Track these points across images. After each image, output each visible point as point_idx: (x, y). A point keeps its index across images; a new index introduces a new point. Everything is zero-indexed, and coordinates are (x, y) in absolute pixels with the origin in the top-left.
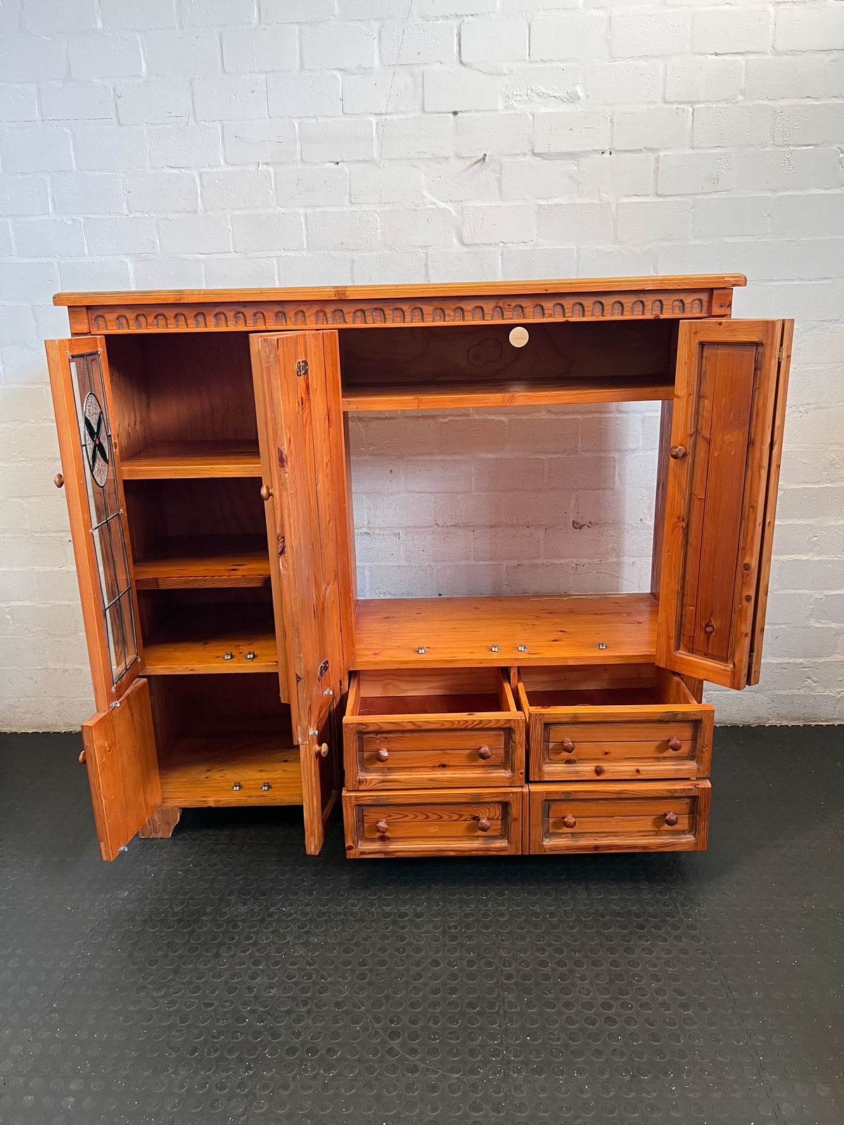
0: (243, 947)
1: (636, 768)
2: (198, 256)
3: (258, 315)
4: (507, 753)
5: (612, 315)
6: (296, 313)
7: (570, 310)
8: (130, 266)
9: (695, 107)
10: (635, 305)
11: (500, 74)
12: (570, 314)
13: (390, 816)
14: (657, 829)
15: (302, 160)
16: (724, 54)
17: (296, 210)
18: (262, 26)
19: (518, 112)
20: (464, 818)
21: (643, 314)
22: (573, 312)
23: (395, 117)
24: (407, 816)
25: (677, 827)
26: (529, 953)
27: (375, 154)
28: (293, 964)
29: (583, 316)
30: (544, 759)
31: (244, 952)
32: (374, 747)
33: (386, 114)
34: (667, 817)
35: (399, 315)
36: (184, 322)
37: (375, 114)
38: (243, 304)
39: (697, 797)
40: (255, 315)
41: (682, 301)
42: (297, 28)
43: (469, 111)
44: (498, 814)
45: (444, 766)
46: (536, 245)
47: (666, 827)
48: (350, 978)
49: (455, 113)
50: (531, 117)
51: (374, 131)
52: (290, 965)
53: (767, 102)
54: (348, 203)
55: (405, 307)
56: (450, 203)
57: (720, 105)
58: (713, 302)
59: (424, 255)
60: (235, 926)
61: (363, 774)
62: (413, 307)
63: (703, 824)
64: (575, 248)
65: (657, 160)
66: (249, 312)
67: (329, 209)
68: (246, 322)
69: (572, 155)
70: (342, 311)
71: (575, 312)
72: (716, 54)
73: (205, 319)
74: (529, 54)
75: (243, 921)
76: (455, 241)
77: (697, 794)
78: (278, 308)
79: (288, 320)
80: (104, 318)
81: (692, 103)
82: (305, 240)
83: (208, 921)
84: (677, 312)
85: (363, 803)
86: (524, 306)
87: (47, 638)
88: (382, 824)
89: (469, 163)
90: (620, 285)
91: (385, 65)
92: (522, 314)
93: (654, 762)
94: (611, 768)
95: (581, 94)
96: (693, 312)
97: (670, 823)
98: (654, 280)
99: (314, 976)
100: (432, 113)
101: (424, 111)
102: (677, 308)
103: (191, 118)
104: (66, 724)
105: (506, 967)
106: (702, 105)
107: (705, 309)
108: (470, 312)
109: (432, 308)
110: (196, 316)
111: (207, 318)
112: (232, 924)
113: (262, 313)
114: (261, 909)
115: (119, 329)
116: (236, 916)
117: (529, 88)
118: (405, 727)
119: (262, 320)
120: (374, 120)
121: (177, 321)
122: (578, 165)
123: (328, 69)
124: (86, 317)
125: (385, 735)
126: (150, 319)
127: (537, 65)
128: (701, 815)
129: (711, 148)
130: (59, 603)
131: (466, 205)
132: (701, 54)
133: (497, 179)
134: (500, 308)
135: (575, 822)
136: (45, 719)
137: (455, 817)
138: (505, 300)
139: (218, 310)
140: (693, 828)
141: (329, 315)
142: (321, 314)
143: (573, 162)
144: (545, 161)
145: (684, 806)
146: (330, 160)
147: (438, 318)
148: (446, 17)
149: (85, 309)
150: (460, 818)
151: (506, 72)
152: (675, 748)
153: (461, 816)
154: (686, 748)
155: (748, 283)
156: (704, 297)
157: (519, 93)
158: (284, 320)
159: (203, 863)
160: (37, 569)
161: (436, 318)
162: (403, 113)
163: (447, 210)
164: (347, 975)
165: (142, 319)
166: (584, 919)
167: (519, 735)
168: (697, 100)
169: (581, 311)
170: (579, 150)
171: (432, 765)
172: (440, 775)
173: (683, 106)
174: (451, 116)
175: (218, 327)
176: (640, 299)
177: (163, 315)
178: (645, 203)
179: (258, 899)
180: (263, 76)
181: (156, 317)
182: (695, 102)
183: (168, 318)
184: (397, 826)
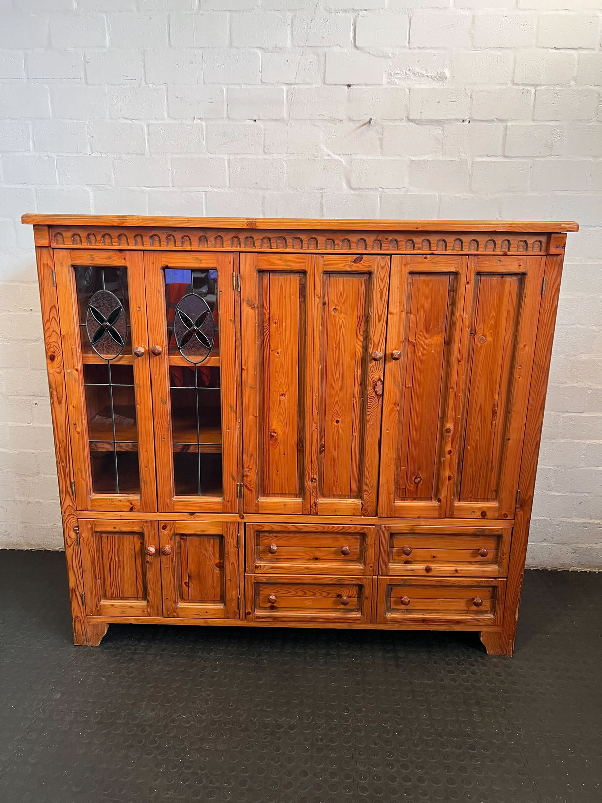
0: (148, 750)
1: (455, 568)
2: (144, 188)
3: (185, 238)
4: (361, 551)
5: (469, 251)
6: (216, 238)
7: (436, 245)
8: (91, 194)
9: (538, 88)
10: (488, 244)
11: (385, 56)
12: (435, 249)
13: (279, 592)
14: (467, 609)
15: (228, 117)
16: (561, 48)
17: (222, 156)
18: (201, 12)
19: (398, 87)
20: (330, 595)
21: (494, 251)
22: (437, 246)
23: (301, 87)
24: (290, 592)
25: (481, 608)
26: (381, 767)
27: (285, 115)
28: (188, 768)
29: (446, 250)
30: (390, 559)
31: (149, 755)
32: (268, 542)
33: (295, 84)
34: (475, 600)
35: (298, 243)
36: (126, 241)
37: (287, 84)
38: (173, 229)
39: (496, 586)
40: (182, 238)
41: (525, 242)
42: (228, 14)
43: (360, 85)
44: (355, 592)
45: (316, 559)
46: (407, 191)
47: (474, 608)
48: (233, 784)
49: (349, 86)
50: (408, 91)
51: (285, 97)
52: (185, 769)
53: (593, 88)
54: (262, 152)
55: (303, 237)
56: (342, 156)
57: (557, 88)
58: (551, 244)
59: (319, 195)
60: (143, 731)
61: (259, 562)
62: (309, 237)
63: (500, 607)
64: (437, 195)
65: (506, 129)
66: (178, 235)
67: (247, 156)
68: (175, 243)
69: (439, 122)
70: (252, 238)
71: (439, 247)
72: (556, 48)
73: (143, 240)
74: (409, 42)
75: (151, 726)
76: (344, 185)
77: (496, 585)
78: (201, 234)
79: (209, 243)
80: (62, 236)
81: (535, 86)
82: (227, 179)
83: (122, 724)
84: (521, 250)
85: (260, 581)
86: (398, 240)
87: (15, 477)
88: (272, 597)
89: (358, 126)
90: (477, 227)
91: (296, 46)
92: (396, 246)
93: (468, 564)
94: (436, 567)
95: (448, 74)
96: (534, 251)
97: (476, 604)
98: (504, 224)
99: (204, 781)
100: (331, 85)
101: (324, 83)
102: (521, 247)
103: (143, 81)
104: (28, 544)
105: (361, 780)
106: (543, 88)
107: (544, 248)
108: (355, 243)
109: (324, 239)
110: (135, 237)
111: (144, 239)
112: (141, 728)
113: (188, 237)
114: (166, 715)
115: (73, 244)
116: (145, 721)
117: (408, 68)
118: (290, 529)
119: (188, 243)
120: (285, 88)
121: (120, 240)
122: (443, 130)
123: (251, 47)
124: (47, 234)
125: (275, 535)
126: (99, 238)
127: (414, 51)
128: (498, 600)
129: (548, 121)
130: (26, 451)
131: (354, 157)
132: (544, 48)
133: (379, 138)
134: (380, 241)
135: (409, 601)
136: (11, 539)
137: (324, 594)
138: (383, 235)
139: (153, 233)
140: (493, 610)
141: (242, 241)
142: (236, 240)
143: (439, 127)
144: (417, 126)
145: (487, 593)
146: (250, 118)
147: (329, 247)
148: (345, 11)
149: (46, 228)
150: (328, 595)
151: (390, 55)
152: (483, 555)
153: (329, 594)
154: (491, 555)
155: (579, 230)
156: (544, 239)
157: (399, 72)
158: (205, 243)
159: (123, 670)
160: (10, 424)
161: (327, 246)
162: (308, 84)
163: (339, 161)
164: (231, 781)
165: (92, 237)
166: (426, 738)
167: (370, 539)
168: (538, 83)
169: (444, 247)
170: (444, 119)
171: (307, 558)
172: (312, 565)
173: (528, 88)
174: (346, 87)
175: (152, 246)
176: (492, 238)
177: (109, 235)
178: (494, 162)
179: (165, 706)
180: (200, 51)
181: (103, 236)
182: (537, 85)
183: (113, 237)
184: (282, 599)
